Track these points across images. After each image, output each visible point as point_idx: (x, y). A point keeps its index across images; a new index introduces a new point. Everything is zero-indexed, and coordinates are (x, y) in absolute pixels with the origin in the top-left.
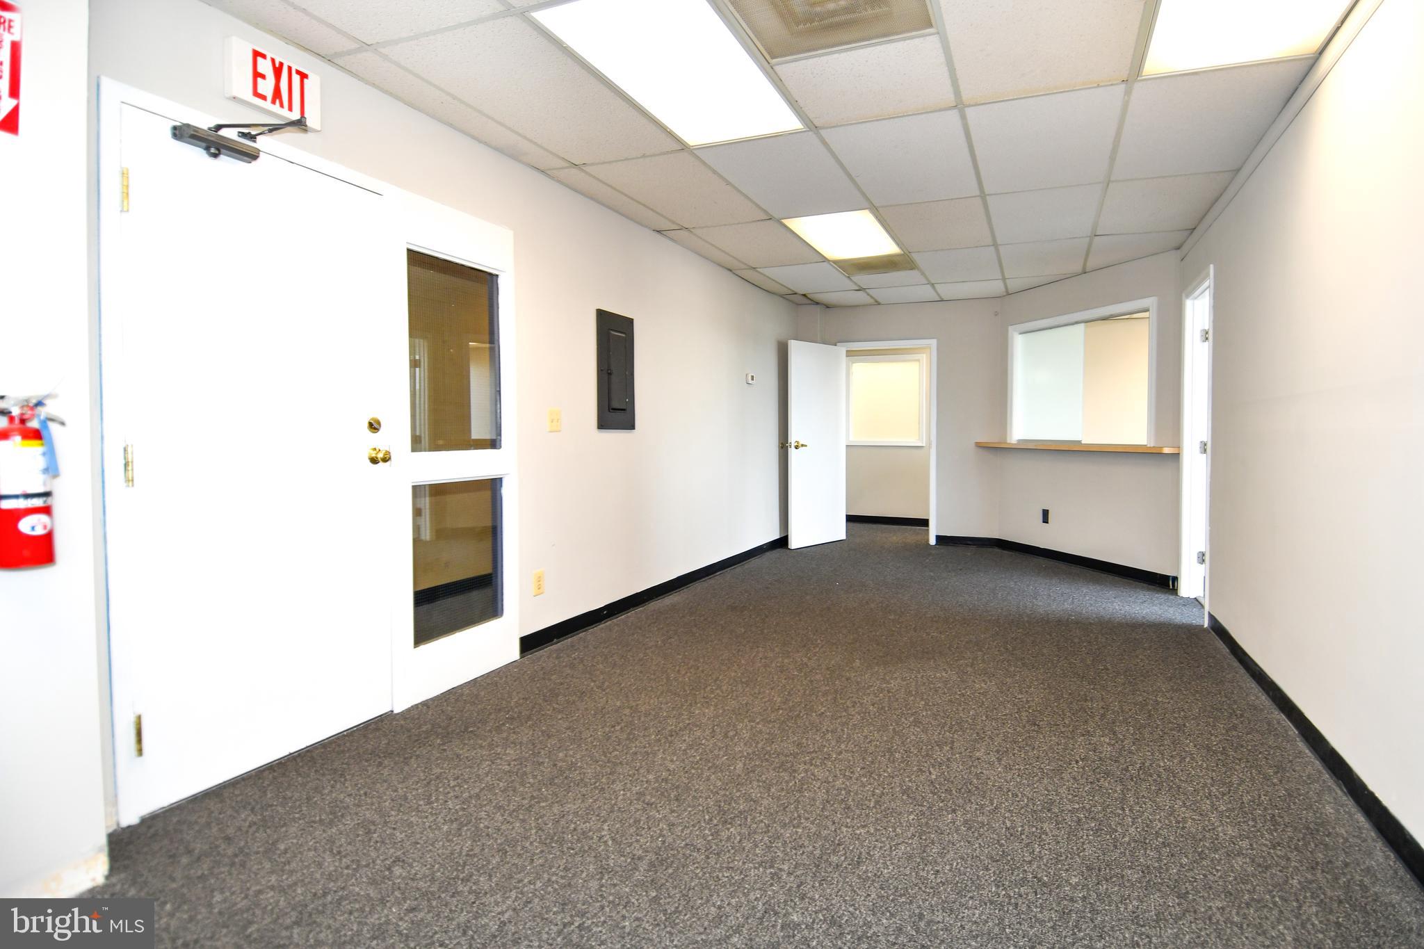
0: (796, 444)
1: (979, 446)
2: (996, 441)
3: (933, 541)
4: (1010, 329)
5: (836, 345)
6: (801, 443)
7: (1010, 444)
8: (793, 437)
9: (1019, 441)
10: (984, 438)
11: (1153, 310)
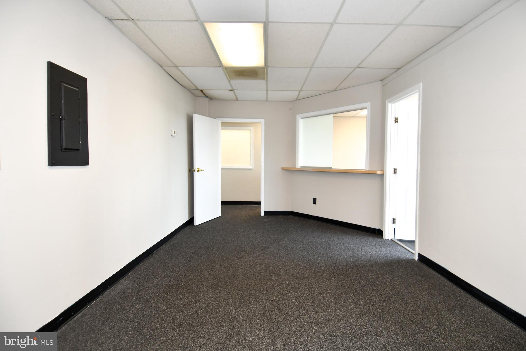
0: (198, 170)
1: (283, 169)
2: (291, 167)
3: (262, 214)
4: (297, 116)
5: (216, 119)
6: (200, 169)
7: (297, 168)
8: (196, 166)
9: (301, 167)
10: (286, 166)
11: (369, 108)
